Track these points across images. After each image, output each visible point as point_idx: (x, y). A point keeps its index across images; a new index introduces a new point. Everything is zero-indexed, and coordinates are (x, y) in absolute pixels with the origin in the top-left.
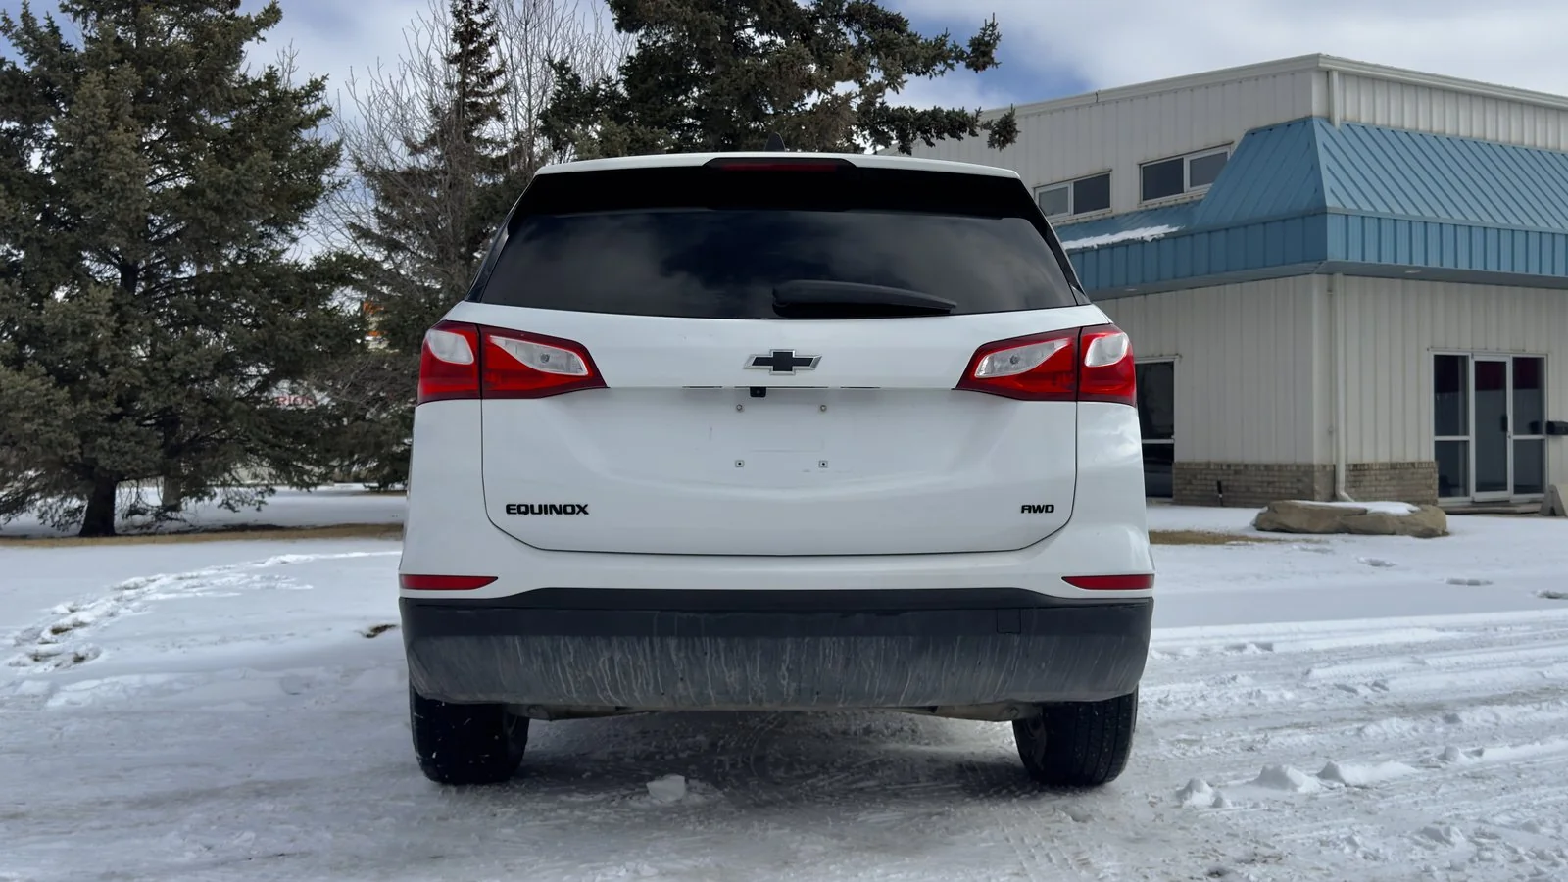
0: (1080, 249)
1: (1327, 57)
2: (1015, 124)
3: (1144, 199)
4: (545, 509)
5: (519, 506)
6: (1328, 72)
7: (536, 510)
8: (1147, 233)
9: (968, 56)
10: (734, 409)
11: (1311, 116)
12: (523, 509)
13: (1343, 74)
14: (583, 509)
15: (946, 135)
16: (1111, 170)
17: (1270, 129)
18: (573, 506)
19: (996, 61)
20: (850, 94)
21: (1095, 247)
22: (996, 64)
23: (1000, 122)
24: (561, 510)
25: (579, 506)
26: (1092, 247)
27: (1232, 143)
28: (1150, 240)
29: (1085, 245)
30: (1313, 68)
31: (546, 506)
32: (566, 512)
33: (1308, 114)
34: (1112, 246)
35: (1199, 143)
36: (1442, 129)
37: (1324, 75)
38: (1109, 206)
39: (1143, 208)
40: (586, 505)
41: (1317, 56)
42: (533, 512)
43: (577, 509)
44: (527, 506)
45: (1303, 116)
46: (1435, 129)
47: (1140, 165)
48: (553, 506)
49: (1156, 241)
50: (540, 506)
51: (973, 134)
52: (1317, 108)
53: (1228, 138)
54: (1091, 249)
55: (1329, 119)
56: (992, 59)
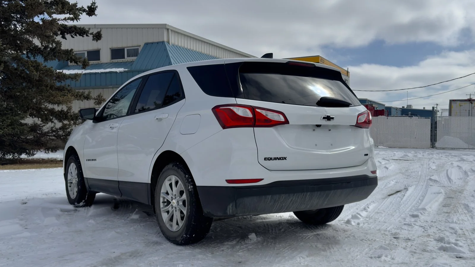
0: (94, 73)
1: (168, 25)
2: (102, 35)
3: (112, 59)
4: (275, 159)
5: (268, 158)
6: (168, 29)
7: (273, 159)
8: (118, 70)
9: (87, 11)
10: (312, 130)
11: (164, 41)
12: (269, 159)
13: (171, 30)
14: (285, 158)
15: (77, 35)
16: (100, 49)
17: (152, 43)
18: (283, 158)
19: (96, 14)
20: (59, 19)
21: (100, 72)
22: (96, 15)
23: (97, 33)
24: (280, 159)
25: (284, 157)
26: (99, 73)
27: (140, 46)
28: (119, 72)
29: (96, 72)
30: (164, 27)
31: (276, 158)
32: (281, 160)
33: (163, 41)
34: (106, 73)
35: (130, 44)
36: (196, 50)
37: (167, 30)
38: (100, 60)
39: (112, 62)
40: (286, 157)
41: (166, 25)
42: (272, 160)
43: (284, 158)
44: (270, 158)
45: (162, 41)
46: (192, 48)
47: (110, 49)
48: (277, 158)
49: (121, 73)
50: (274, 158)
51: (87, 36)
52: (165, 40)
53: (139, 44)
54: (98, 73)
55: (168, 42)
56: (95, 13)
